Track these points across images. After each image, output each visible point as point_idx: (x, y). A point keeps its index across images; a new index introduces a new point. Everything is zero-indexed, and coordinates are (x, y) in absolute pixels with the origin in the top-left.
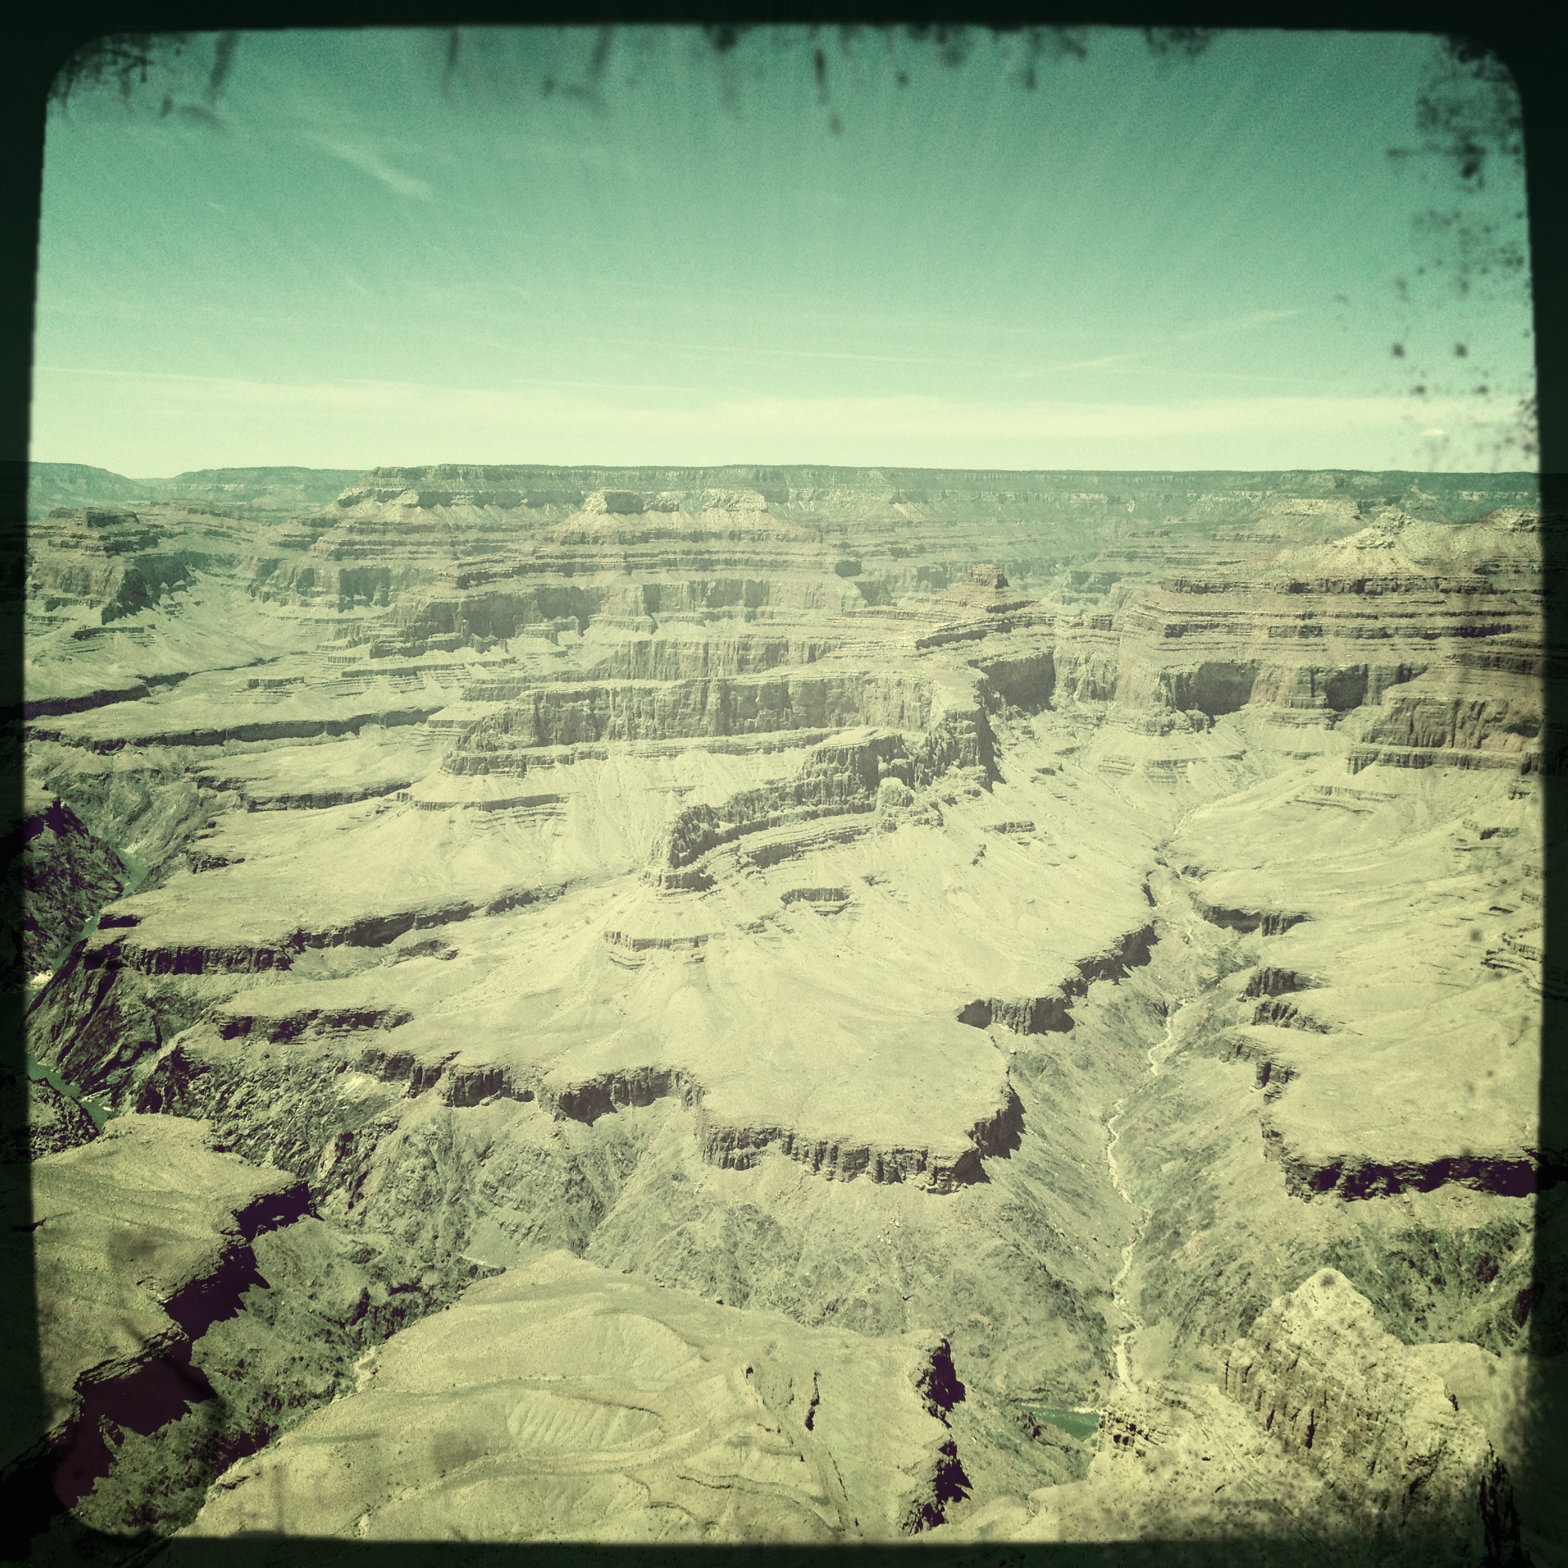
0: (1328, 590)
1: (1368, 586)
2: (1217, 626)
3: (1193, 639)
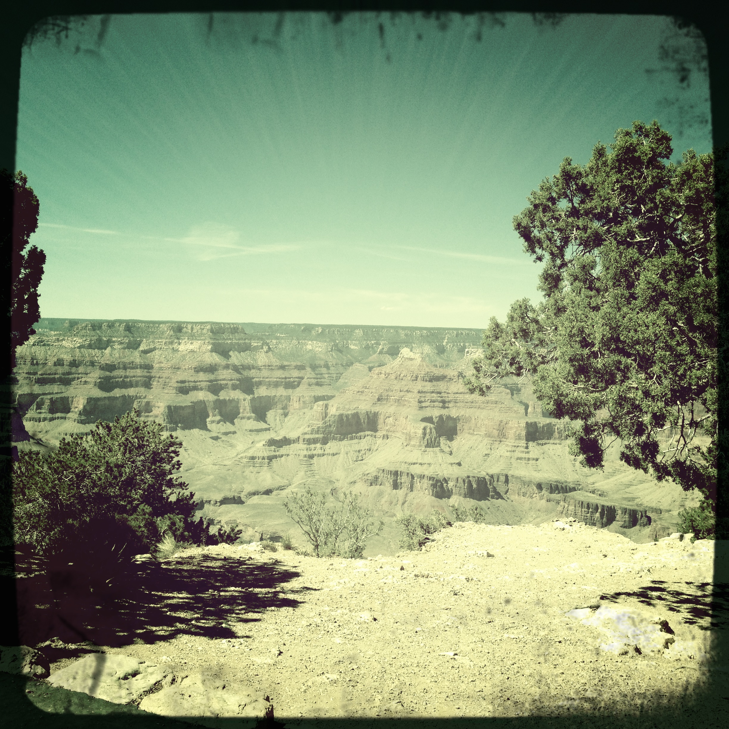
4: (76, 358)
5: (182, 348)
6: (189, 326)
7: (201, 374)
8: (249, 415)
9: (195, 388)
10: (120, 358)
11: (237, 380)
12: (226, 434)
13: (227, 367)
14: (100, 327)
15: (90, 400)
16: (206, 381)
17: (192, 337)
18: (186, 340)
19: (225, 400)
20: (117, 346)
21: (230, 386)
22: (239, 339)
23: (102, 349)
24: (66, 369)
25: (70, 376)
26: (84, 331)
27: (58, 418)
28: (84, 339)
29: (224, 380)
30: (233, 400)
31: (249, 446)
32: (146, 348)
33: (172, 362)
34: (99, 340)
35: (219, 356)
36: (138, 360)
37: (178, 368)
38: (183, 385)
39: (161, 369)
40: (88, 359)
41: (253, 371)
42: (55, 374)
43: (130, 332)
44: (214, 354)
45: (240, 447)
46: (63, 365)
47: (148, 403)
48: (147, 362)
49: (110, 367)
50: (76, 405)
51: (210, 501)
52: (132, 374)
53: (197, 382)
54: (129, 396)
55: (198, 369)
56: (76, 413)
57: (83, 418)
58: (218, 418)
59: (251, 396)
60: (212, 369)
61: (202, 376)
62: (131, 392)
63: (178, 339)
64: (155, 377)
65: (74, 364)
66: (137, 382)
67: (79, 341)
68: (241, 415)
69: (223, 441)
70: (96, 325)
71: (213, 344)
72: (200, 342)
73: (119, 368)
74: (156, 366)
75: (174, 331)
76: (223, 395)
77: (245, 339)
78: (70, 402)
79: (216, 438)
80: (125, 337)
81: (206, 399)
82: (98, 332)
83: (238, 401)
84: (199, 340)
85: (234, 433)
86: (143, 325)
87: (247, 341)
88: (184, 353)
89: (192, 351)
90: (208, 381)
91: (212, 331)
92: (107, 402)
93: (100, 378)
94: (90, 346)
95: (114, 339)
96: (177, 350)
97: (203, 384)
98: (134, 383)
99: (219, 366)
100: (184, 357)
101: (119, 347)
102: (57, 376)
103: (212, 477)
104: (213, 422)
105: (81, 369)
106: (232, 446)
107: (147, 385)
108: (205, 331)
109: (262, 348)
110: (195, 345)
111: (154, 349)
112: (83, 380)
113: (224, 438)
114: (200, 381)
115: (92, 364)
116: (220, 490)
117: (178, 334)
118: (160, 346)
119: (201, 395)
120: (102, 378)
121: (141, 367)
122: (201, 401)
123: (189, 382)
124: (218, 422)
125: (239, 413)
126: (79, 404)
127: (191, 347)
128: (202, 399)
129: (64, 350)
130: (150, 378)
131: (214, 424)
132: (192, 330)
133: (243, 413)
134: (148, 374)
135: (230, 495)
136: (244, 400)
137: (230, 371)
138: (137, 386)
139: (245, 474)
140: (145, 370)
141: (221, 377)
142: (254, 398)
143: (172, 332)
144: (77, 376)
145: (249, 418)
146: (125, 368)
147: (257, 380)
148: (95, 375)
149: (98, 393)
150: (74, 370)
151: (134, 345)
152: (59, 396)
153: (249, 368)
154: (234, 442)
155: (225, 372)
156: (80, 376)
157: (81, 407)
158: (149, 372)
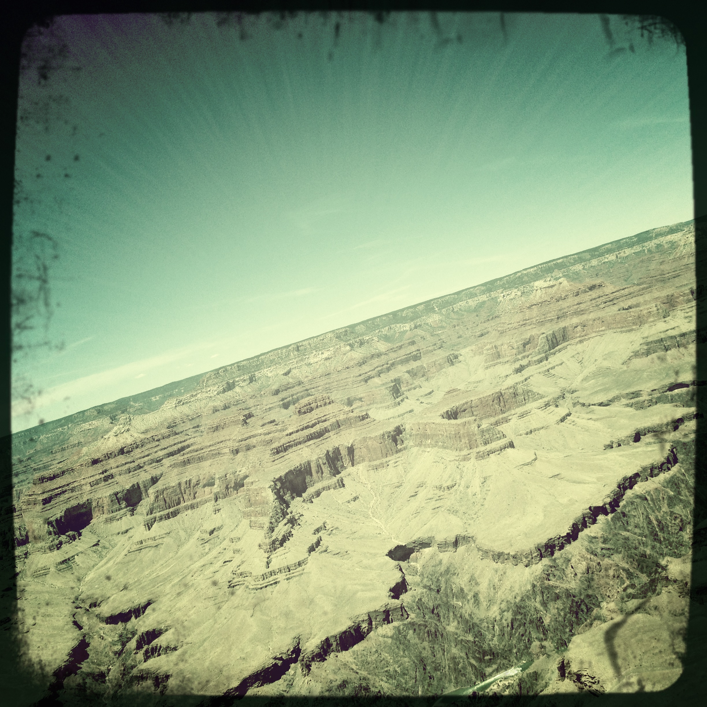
0: (109, 458)
1: (125, 450)
2: (66, 491)
3: (57, 501)
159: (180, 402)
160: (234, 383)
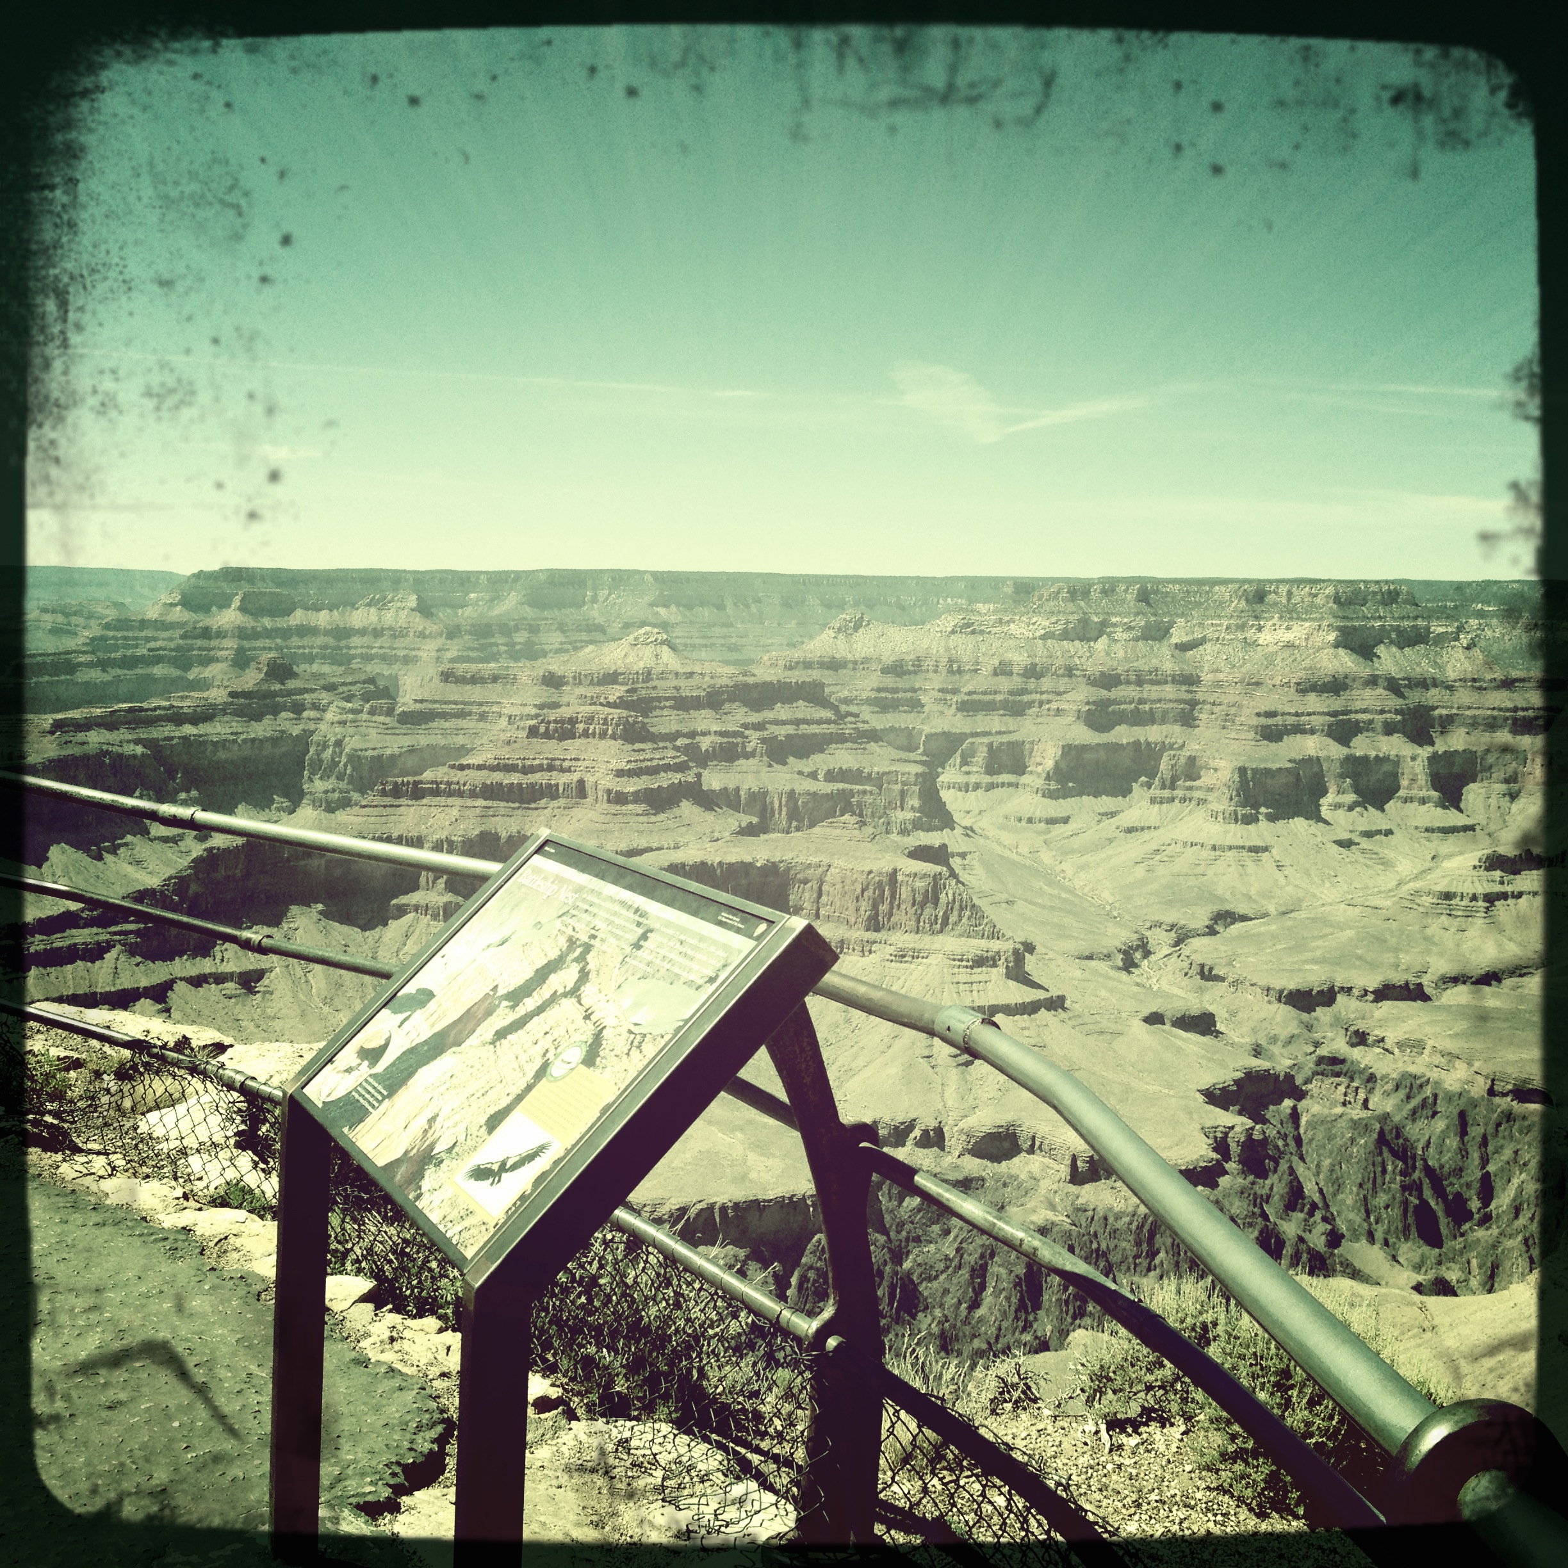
4: (1037, 660)
5: (1265, 637)
6: (1283, 589)
7: (1312, 697)
8: (1424, 793)
9: (1298, 730)
10: (1126, 659)
11: (1397, 712)
12: (1369, 834)
13: (1373, 681)
14: (1086, 594)
15: (1068, 749)
16: (1323, 714)
17: (1290, 613)
18: (1275, 620)
19: (1366, 758)
20: (1120, 634)
21: (1379, 727)
22: (1403, 618)
23: (1089, 640)
24: (1016, 682)
25: (1026, 698)
26: (1052, 603)
27: (1003, 785)
28: (1054, 619)
29: (1365, 711)
30: (1386, 759)
31: (1428, 864)
32: (1185, 639)
33: (1243, 670)
34: (1085, 622)
35: (1354, 656)
36: (1168, 666)
37: (1258, 684)
38: (1270, 721)
39: (1218, 684)
40: (1059, 662)
41: (1433, 691)
42: (996, 693)
43: (1148, 604)
44: (1341, 651)
45: (1405, 867)
46: (1011, 674)
47: (1192, 760)
48: (1188, 669)
49: (1109, 680)
50: (1038, 760)
51: (1350, 989)
52: (1154, 696)
53: (1302, 714)
54: (1148, 744)
55: (1308, 687)
56: (1039, 775)
57: (1054, 786)
58: (1351, 797)
59: (1430, 749)
60: (1336, 686)
61: (1314, 702)
62: (1153, 734)
63: (1256, 618)
64: (1204, 702)
65: (1033, 672)
66: (1165, 713)
67: (1043, 623)
68: (1402, 793)
69: (1363, 851)
70: (1078, 590)
71: (1339, 629)
72: (1307, 624)
73: (1128, 682)
74: (1207, 677)
75: (1247, 600)
76: (1361, 746)
77: (1416, 618)
78: (1026, 753)
79: (1346, 844)
80: (1137, 614)
81: (1322, 754)
82: (1082, 604)
83: (1397, 762)
84: (1305, 620)
85: (1389, 833)
86: (1177, 587)
87: (1420, 622)
88: (1270, 649)
89: (1290, 646)
90: (1328, 714)
91: (1337, 600)
92: (1102, 754)
93: (1088, 703)
94: (1065, 635)
95: (1114, 620)
96: (1255, 644)
97: (1317, 721)
98: (1158, 715)
99: (1354, 680)
100: (1270, 660)
101: (1125, 636)
102: (999, 697)
103: (1350, 933)
104: (1337, 806)
105: (1047, 683)
106: (1386, 863)
107: (1187, 719)
108: (1319, 600)
109: (1457, 639)
110: (1297, 632)
111: (1203, 641)
112: (1054, 706)
113: (1365, 843)
114: (1309, 714)
115: (1070, 672)
116: (1373, 966)
117: (1258, 607)
118: (1216, 635)
119: (1311, 746)
120: (1094, 703)
121: (1173, 681)
122: (1310, 759)
123: (1283, 714)
124: (1351, 809)
125: (1398, 788)
126: (1046, 757)
127: (1288, 636)
128: (1312, 752)
129: (1012, 643)
130: (1193, 704)
131: (1340, 812)
132: (1289, 600)
133: (1409, 788)
134: (1189, 696)
135: (1398, 978)
136: (1413, 759)
137: (1380, 691)
138: (1163, 721)
139: (1429, 932)
140: (1184, 688)
141: (1359, 705)
142: (1435, 754)
143: (1243, 603)
144: (1038, 696)
145: (1423, 801)
146: (1140, 682)
147: (1444, 712)
148: (1079, 696)
149: (1084, 735)
150: (1032, 683)
151: (1156, 633)
152: (1005, 739)
153: (1424, 684)
154: (1390, 854)
155: (1368, 692)
156: (1044, 697)
157: (1049, 764)
158: (1191, 692)
159: (968, 625)
160: (1104, 624)
